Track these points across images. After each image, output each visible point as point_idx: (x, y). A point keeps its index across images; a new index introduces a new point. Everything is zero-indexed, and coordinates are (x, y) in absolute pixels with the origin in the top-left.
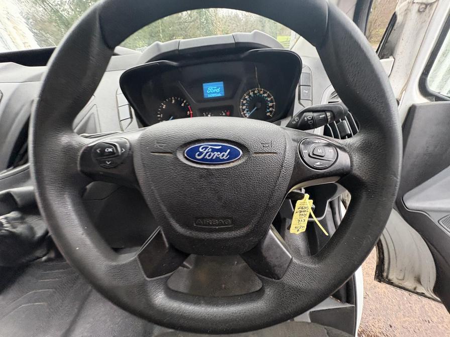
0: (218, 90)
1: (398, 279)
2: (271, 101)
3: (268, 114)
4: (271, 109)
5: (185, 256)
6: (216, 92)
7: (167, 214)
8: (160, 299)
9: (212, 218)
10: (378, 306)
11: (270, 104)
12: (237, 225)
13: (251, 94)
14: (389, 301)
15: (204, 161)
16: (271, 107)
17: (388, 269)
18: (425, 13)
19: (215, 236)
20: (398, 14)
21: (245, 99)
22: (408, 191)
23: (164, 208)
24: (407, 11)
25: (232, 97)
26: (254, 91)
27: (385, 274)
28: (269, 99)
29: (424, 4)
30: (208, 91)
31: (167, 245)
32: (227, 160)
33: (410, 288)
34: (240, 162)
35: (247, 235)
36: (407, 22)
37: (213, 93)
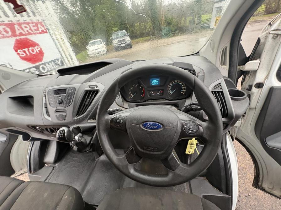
0: (157, 82)
1: (269, 188)
2: (184, 86)
3: (182, 93)
4: (183, 90)
5: (141, 158)
6: (156, 83)
7: (136, 143)
8: (132, 171)
9: (151, 147)
10: (256, 203)
11: (183, 88)
12: (159, 150)
13: (173, 83)
14: (265, 202)
15: (149, 128)
16: (183, 89)
17: (262, 181)
18: (277, 39)
19: (151, 153)
20: (261, 38)
21: (170, 85)
22: (269, 136)
23: (135, 142)
24: (266, 37)
25: (164, 85)
26: (175, 82)
27: (260, 184)
28: (182, 85)
29: (276, 34)
30: (152, 82)
31: (135, 153)
32: (157, 128)
33: (277, 195)
34: (161, 130)
35: (163, 154)
36: (267, 42)
37: (155, 83)
